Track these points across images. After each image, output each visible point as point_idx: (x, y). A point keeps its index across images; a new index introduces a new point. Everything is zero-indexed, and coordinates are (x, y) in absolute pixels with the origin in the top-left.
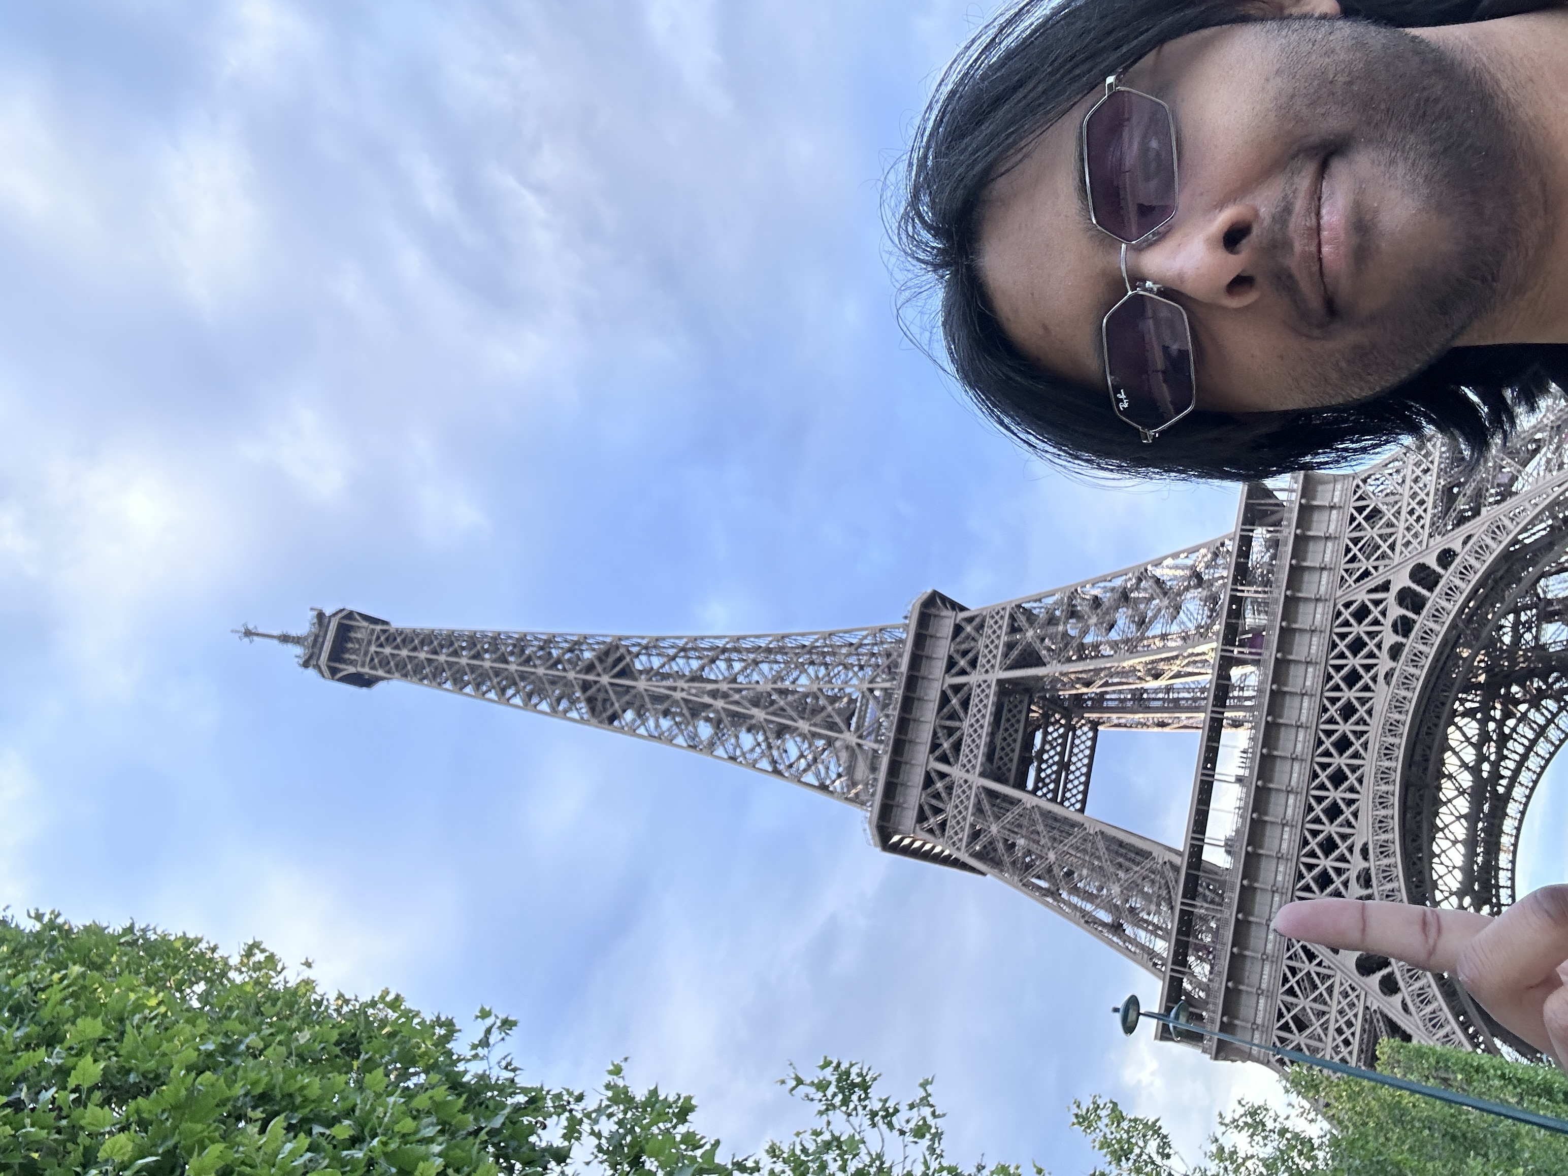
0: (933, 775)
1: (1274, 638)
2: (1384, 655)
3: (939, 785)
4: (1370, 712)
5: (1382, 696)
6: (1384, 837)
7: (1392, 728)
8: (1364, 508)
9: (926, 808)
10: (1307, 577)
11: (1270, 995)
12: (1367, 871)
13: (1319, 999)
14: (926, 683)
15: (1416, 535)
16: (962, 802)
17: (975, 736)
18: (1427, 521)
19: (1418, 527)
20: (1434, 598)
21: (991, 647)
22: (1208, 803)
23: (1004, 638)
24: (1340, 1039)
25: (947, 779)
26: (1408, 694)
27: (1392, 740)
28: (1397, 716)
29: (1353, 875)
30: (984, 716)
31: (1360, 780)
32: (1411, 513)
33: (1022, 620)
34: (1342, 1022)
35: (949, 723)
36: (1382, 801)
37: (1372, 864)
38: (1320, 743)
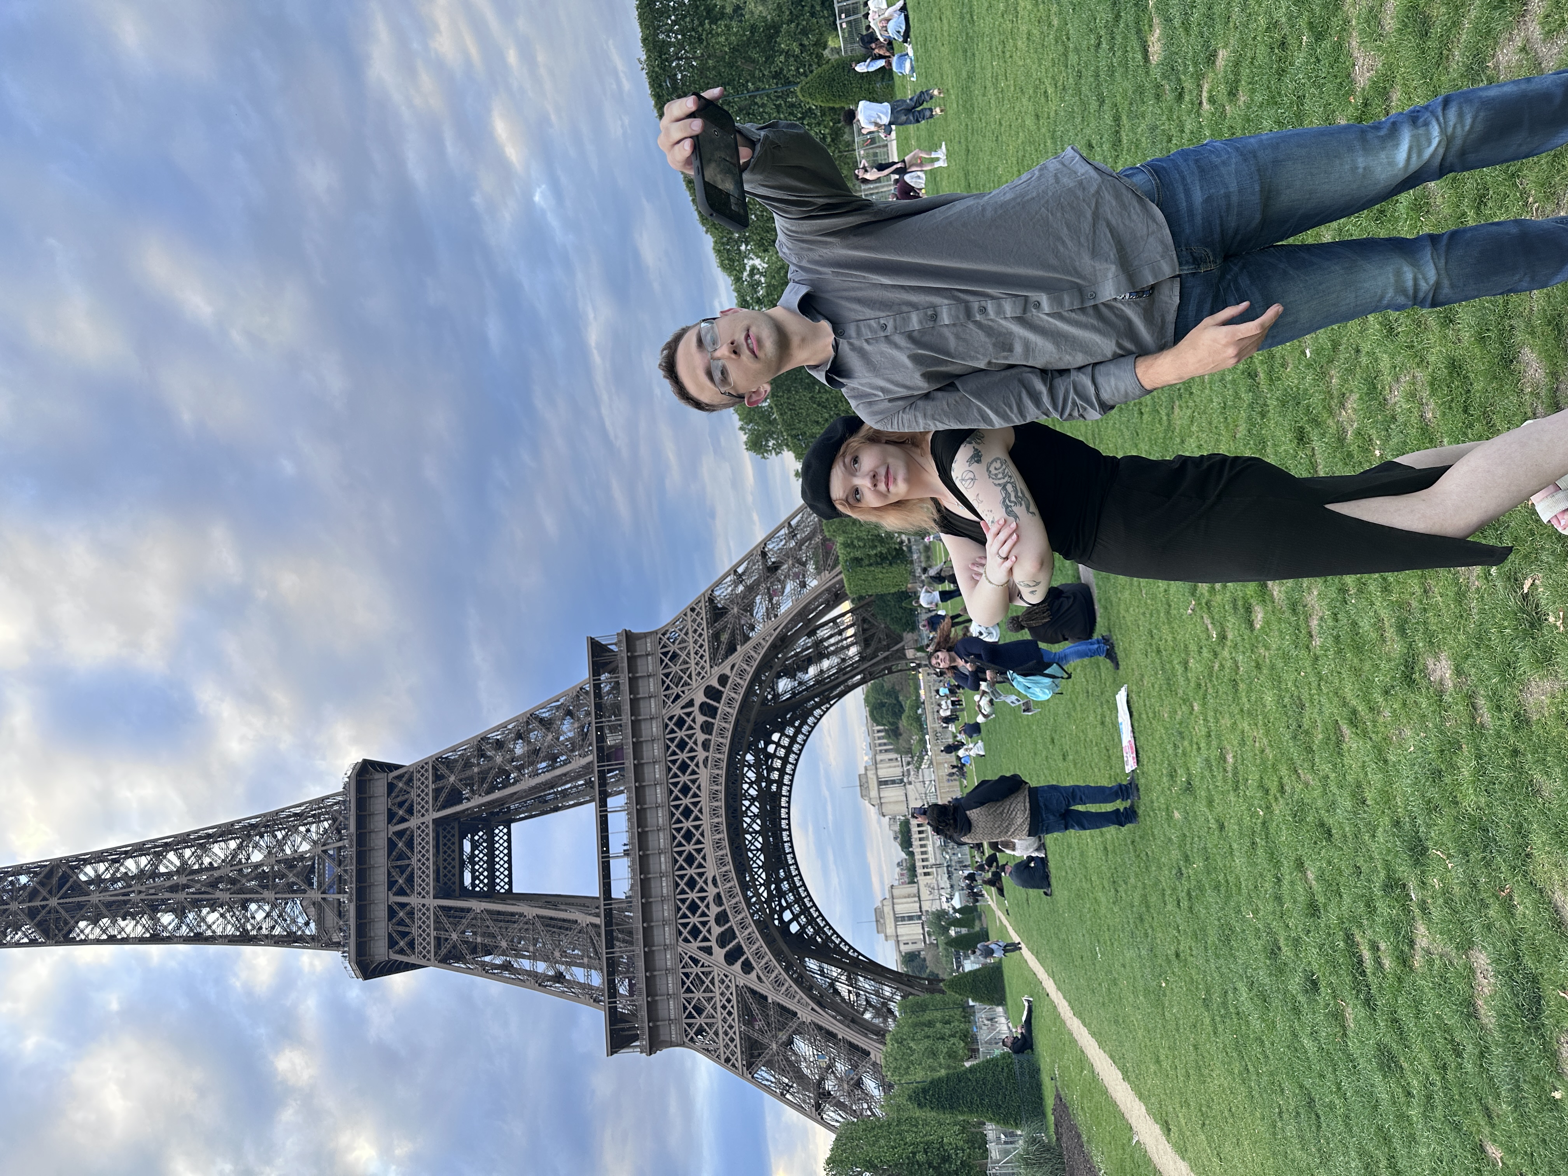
0: (395, 907)
1: (629, 750)
2: (699, 748)
3: (401, 914)
4: (699, 788)
5: (704, 775)
6: (724, 869)
7: (714, 796)
8: (668, 652)
9: (394, 935)
10: (642, 704)
11: (675, 996)
12: (718, 895)
13: (708, 990)
14: (373, 835)
15: (703, 668)
16: (424, 922)
17: (423, 868)
18: (707, 657)
19: (702, 662)
20: (722, 707)
21: (423, 795)
22: (609, 878)
23: (432, 786)
24: (725, 1013)
25: (408, 907)
26: (719, 772)
27: (716, 804)
28: (716, 788)
29: (710, 899)
30: (428, 851)
31: (702, 834)
32: (696, 653)
33: (443, 770)
34: (724, 1001)
35: (399, 863)
36: (718, 845)
37: (722, 889)
38: (673, 814)
